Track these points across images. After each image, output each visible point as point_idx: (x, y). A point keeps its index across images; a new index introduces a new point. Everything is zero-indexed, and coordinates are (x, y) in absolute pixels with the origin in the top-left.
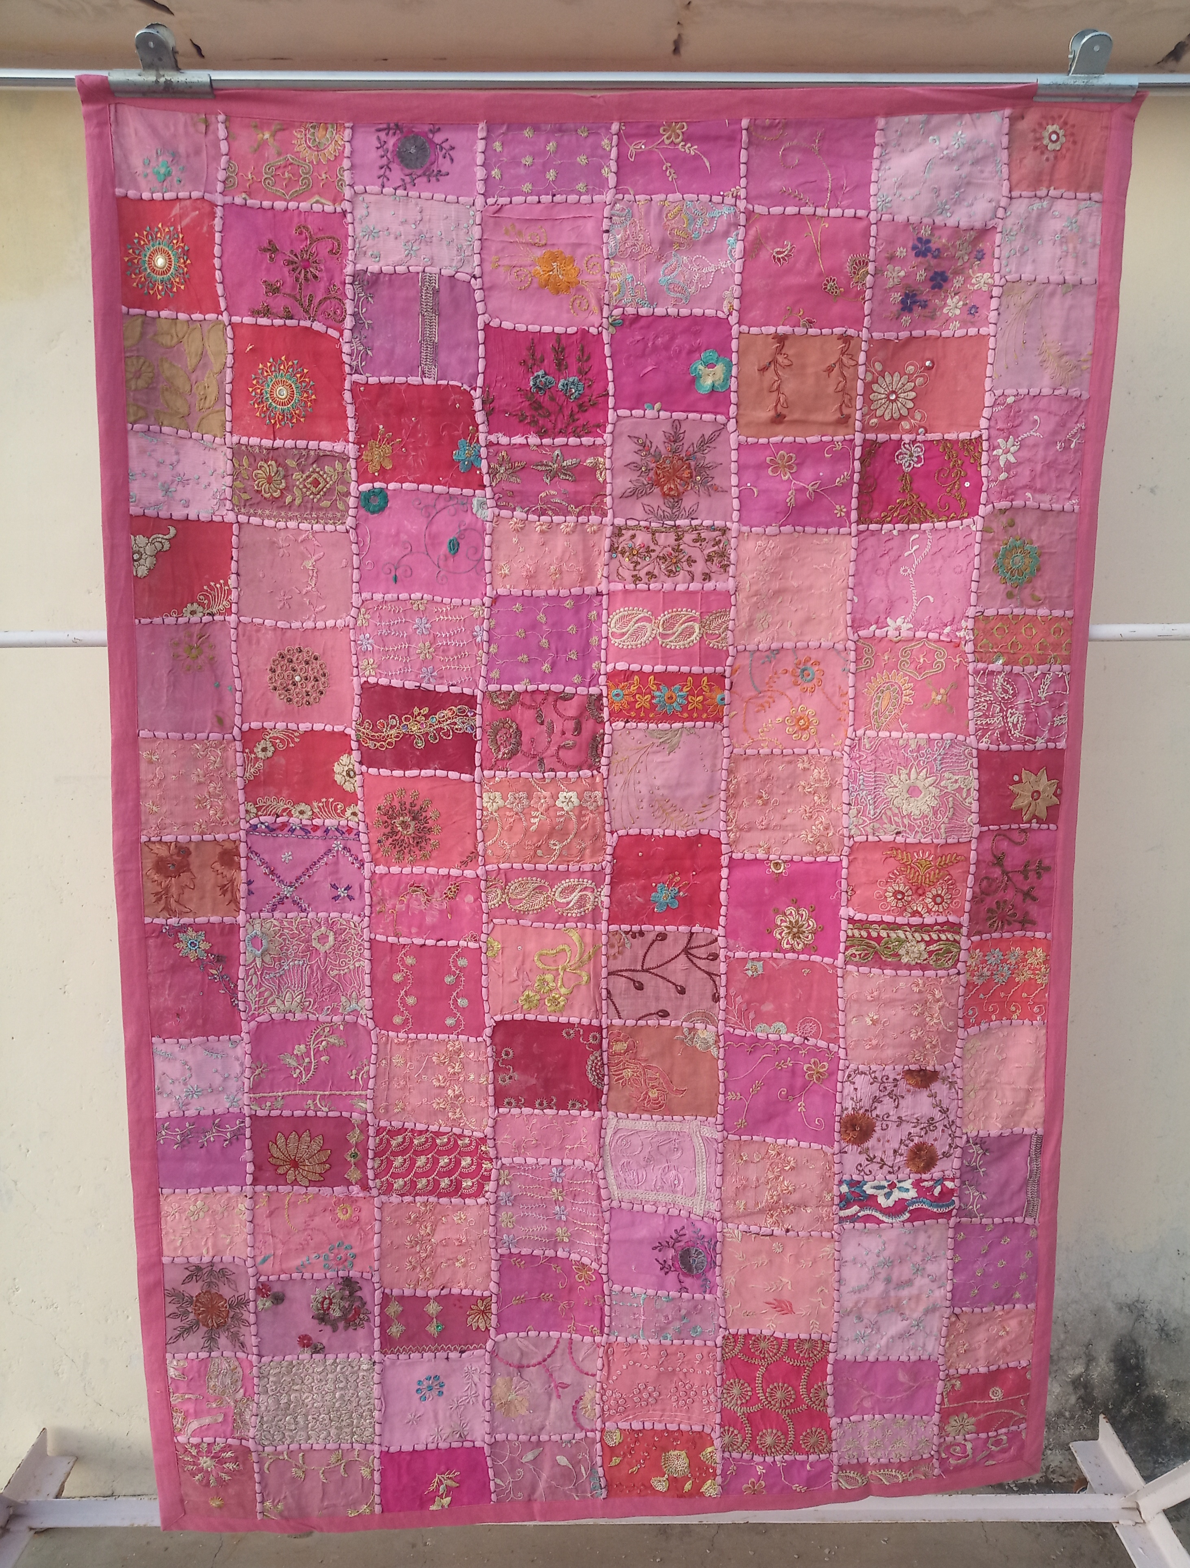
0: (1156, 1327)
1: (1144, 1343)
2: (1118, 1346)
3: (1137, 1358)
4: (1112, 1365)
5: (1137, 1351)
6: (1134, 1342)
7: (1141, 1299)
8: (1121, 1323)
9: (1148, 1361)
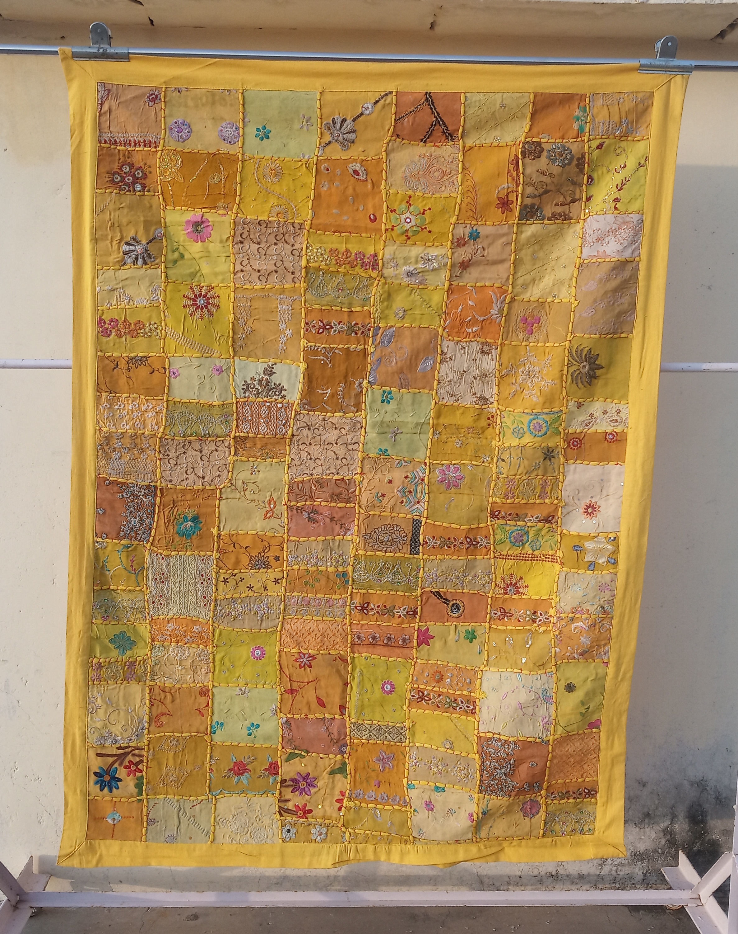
0: (714, 796)
1: (707, 806)
2: (691, 807)
3: (702, 816)
4: (687, 820)
5: (702, 812)
6: (700, 805)
7: (705, 779)
8: (692, 794)
9: (709, 818)
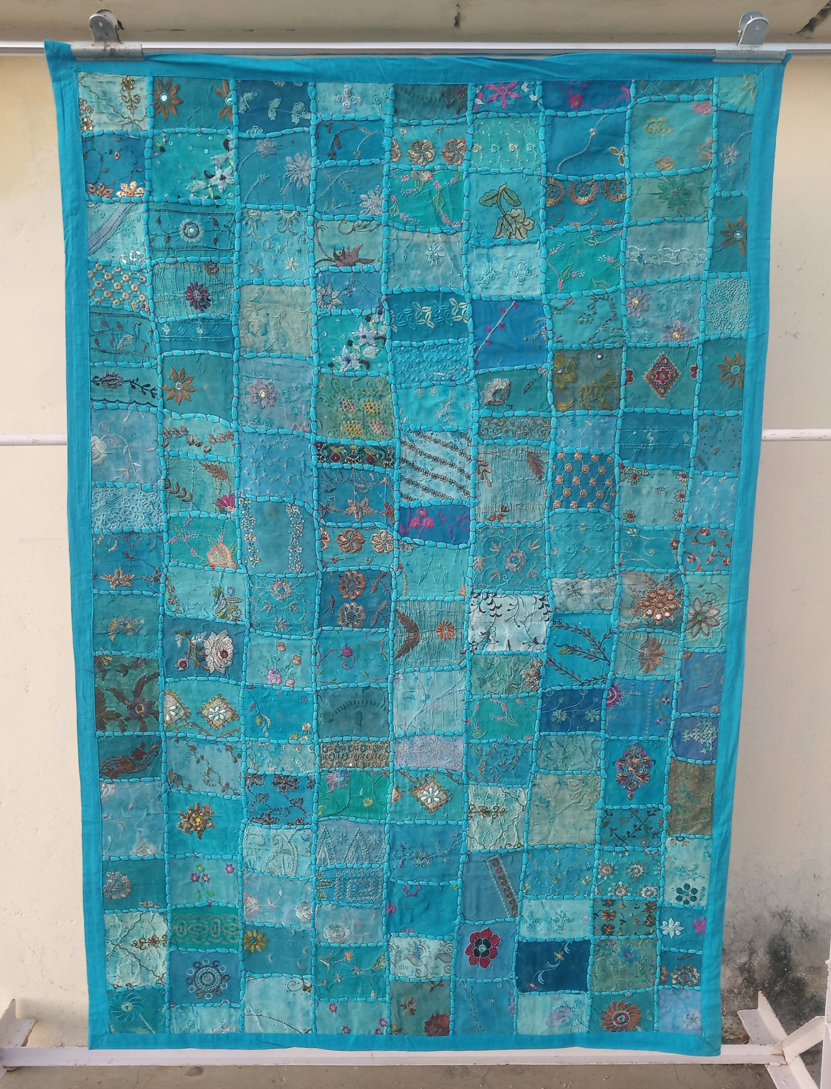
0: (799, 929)
1: (790, 940)
2: (772, 942)
3: (785, 951)
4: (767, 956)
5: (786, 946)
6: (783, 940)
7: (789, 909)
8: (774, 926)
9: (793, 953)
